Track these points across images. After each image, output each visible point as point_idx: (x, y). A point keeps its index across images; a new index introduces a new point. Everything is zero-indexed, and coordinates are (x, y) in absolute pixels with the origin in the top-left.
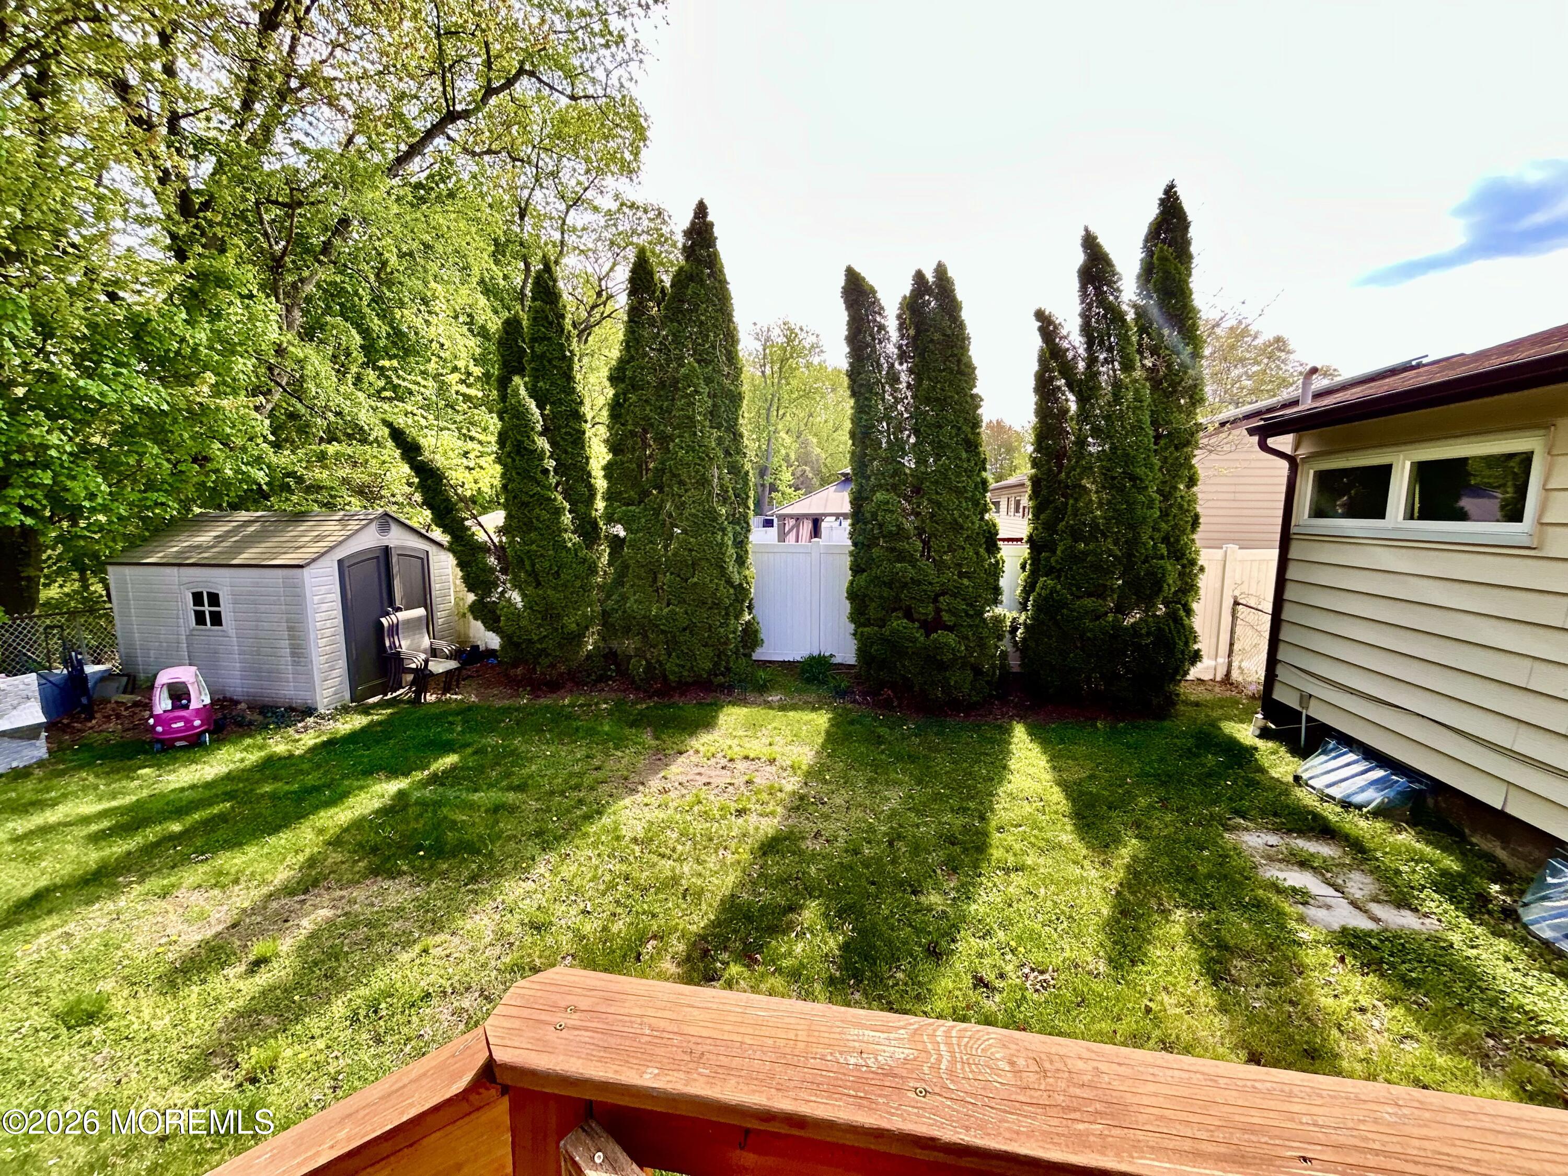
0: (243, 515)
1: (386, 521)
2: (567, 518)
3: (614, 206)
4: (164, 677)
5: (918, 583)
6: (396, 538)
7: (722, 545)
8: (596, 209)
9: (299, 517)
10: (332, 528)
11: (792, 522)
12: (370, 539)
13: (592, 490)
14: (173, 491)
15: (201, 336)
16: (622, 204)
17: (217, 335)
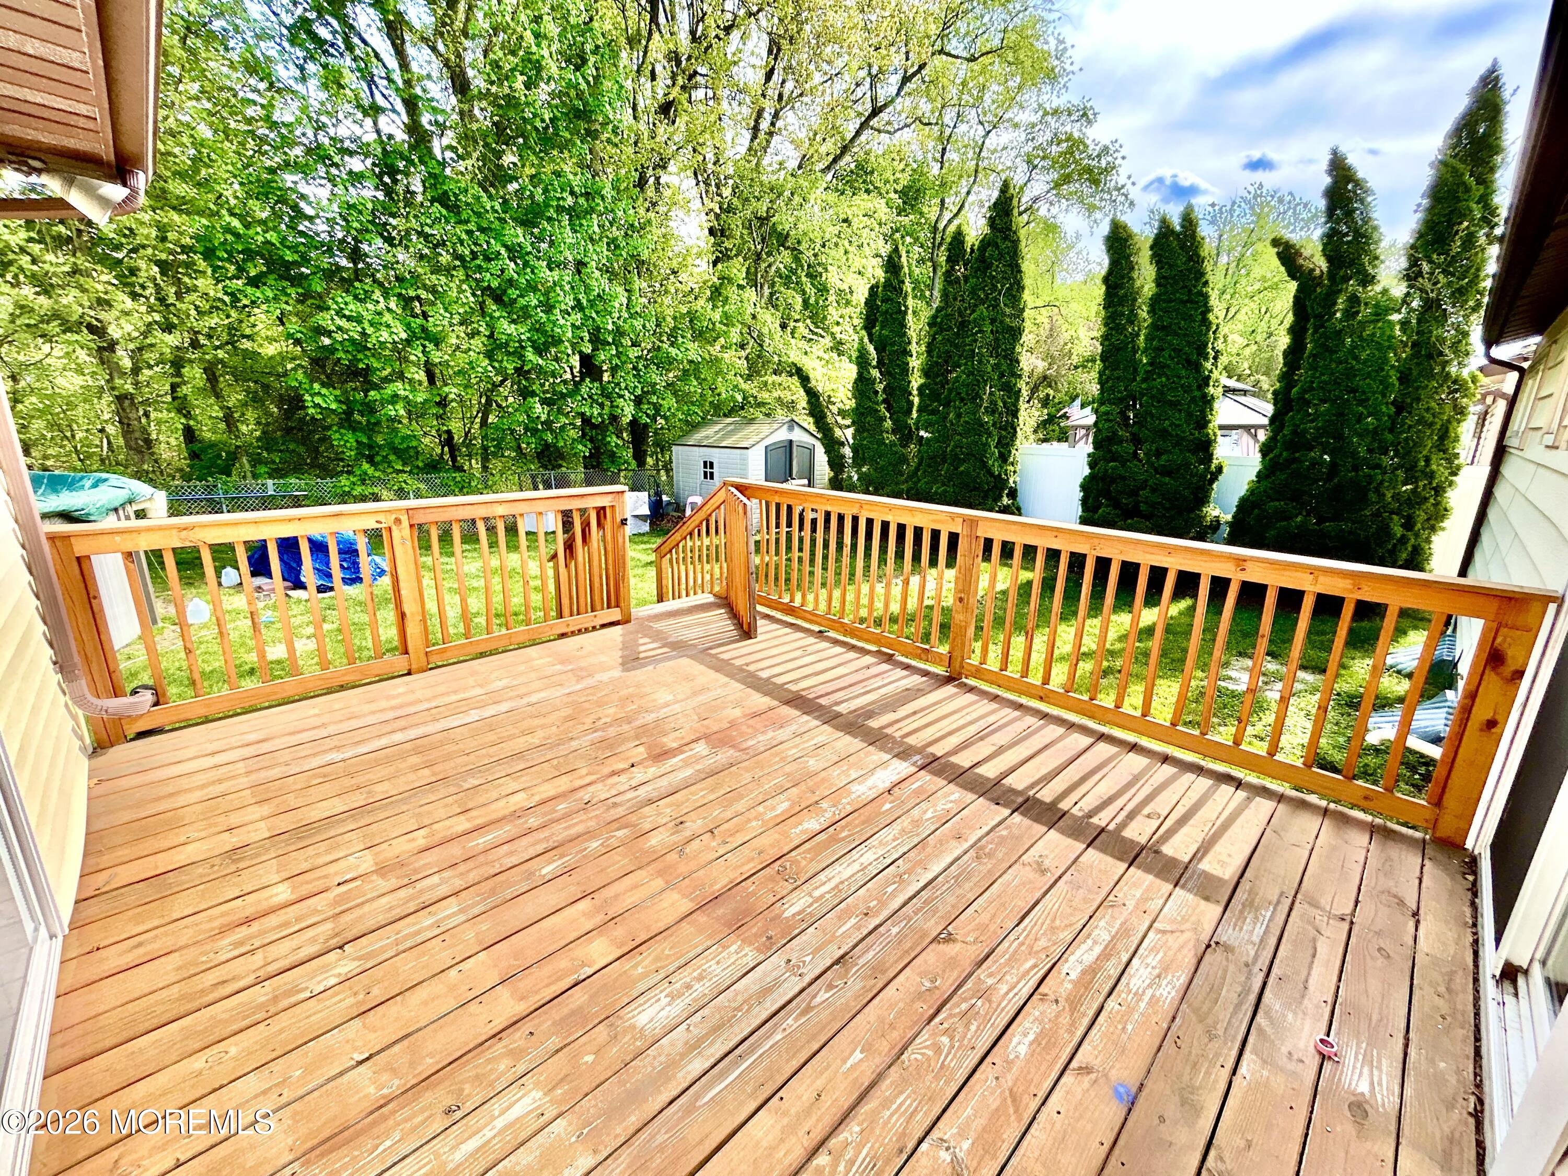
0: (729, 420)
1: (792, 424)
2: (888, 424)
3: (1034, 118)
4: (690, 500)
5: (1123, 478)
6: (798, 436)
7: (987, 445)
8: (1016, 126)
9: (751, 421)
10: (765, 429)
11: (1083, 432)
12: (783, 435)
13: (911, 404)
14: (701, 406)
15: (717, 316)
16: (1046, 113)
17: (726, 315)
